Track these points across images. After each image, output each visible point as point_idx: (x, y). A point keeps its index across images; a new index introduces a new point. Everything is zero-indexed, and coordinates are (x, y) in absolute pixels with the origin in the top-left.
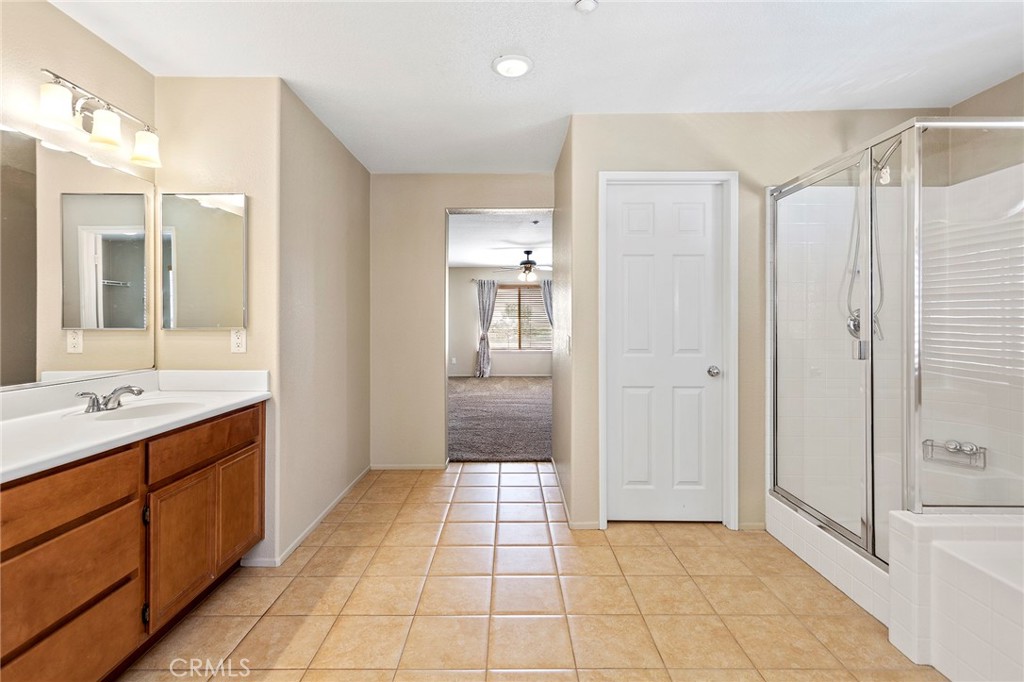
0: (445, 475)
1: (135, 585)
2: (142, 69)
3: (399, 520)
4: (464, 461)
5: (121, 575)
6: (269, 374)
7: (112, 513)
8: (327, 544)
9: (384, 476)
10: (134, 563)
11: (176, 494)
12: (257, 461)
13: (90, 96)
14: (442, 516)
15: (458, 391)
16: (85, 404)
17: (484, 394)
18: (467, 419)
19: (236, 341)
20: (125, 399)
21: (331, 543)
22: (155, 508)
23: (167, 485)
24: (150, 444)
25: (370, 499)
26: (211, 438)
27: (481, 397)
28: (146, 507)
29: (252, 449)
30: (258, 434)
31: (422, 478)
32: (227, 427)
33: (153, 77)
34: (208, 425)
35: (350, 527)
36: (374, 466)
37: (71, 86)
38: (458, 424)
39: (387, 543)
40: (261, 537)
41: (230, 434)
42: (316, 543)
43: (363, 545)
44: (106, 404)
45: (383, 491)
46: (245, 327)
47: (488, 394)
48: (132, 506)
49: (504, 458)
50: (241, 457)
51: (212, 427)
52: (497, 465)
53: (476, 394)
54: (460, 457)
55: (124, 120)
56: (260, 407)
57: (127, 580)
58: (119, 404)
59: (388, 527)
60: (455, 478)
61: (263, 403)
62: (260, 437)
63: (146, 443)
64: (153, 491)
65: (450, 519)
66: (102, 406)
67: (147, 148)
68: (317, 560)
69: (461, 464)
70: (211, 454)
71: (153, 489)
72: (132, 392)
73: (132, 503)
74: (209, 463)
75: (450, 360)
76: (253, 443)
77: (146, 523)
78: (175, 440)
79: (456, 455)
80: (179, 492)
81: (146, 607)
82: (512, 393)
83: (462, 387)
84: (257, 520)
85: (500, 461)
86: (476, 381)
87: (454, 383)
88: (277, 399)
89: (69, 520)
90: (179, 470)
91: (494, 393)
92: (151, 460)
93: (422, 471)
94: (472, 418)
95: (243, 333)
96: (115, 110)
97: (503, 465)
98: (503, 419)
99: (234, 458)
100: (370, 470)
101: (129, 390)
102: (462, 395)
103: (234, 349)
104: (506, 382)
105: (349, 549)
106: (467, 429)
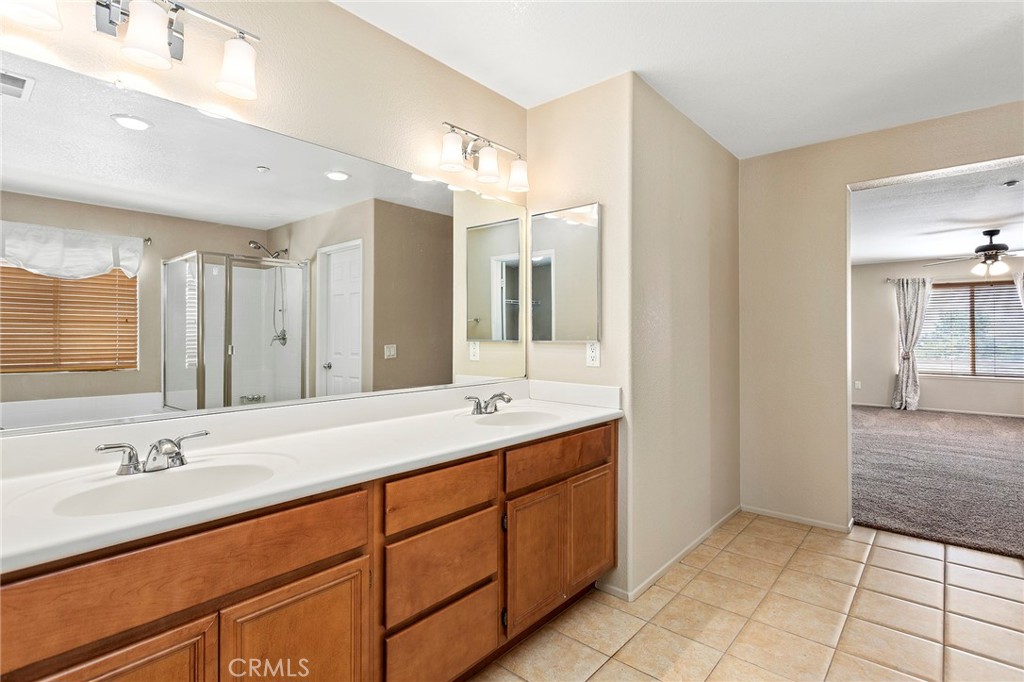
0: (845, 542)
1: (494, 587)
2: (517, 105)
3: (778, 590)
4: (879, 528)
5: (483, 576)
6: (621, 390)
7: (475, 515)
8: (685, 593)
9: (757, 523)
10: (492, 567)
11: (530, 506)
12: (609, 484)
13: (476, 137)
14: (843, 603)
15: (866, 425)
16: (471, 407)
17: (909, 434)
18: (880, 466)
19: (591, 354)
20: (500, 404)
21: (690, 592)
22: (512, 516)
23: (522, 495)
24: (508, 453)
25: (739, 549)
26: (563, 453)
27: (904, 438)
28: (504, 515)
29: (604, 469)
30: (610, 455)
31: (811, 537)
32: (579, 444)
33: (525, 110)
34: (560, 440)
35: (713, 578)
36: (744, 506)
37: (464, 133)
38: (868, 472)
39: (760, 617)
40: (614, 564)
41: (581, 452)
42: (672, 587)
43: (728, 608)
44: (486, 408)
45: (757, 543)
46: (599, 341)
47: (916, 434)
48: (491, 512)
49: (953, 539)
50: (593, 476)
51: (563, 443)
52: (940, 547)
53: (896, 432)
54: (872, 521)
55: (500, 152)
56: (612, 426)
57: (488, 581)
58: (496, 409)
59: (762, 594)
60: (864, 550)
61: (616, 422)
62: (612, 457)
63: (505, 451)
64: (511, 499)
65: (857, 611)
66: (483, 410)
67: (519, 175)
68: (672, 609)
69: (874, 533)
70: (563, 470)
71: (511, 497)
72: (503, 399)
73: (491, 509)
74: (562, 479)
75: (854, 384)
76: (605, 463)
77: (504, 530)
78: (528, 452)
79: (863, 518)
80: (534, 504)
81: (505, 611)
82: (960, 437)
83: (872, 420)
84: (609, 546)
85: (946, 543)
86: (896, 415)
87: (859, 414)
88: (629, 418)
89: (441, 515)
90: (533, 482)
91: (927, 434)
92: (508, 469)
93: (812, 528)
94: (890, 467)
95: (597, 345)
96: (495, 145)
97: (952, 549)
98: (946, 475)
99: (585, 476)
100: (740, 511)
101: (500, 396)
102: (873, 432)
103: (589, 363)
104: (946, 420)
105: (711, 608)
106: (882, 480)
